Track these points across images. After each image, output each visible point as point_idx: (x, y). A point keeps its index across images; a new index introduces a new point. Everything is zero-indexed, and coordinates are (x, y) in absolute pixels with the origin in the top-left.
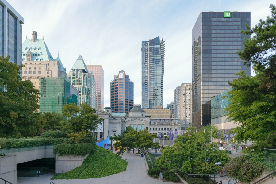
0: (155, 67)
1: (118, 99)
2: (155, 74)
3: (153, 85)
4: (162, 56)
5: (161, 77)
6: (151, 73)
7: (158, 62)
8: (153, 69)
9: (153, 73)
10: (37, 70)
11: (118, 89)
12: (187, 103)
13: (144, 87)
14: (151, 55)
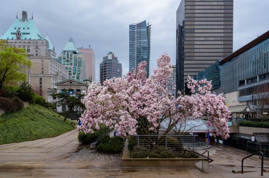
0: (142, 50)
2: (142, 56)
4: (148, 39)
5: (147, 59)
8: (139, 52)
10: (26, 48)
11: (107, 70)
14: (138, 38)
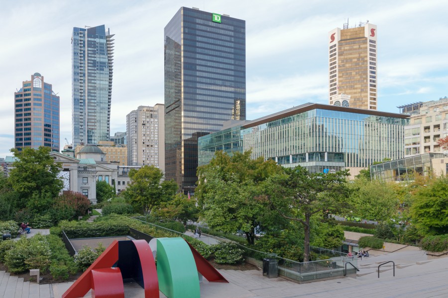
0: (97, 75)
1: (32, 124)
2: (97, 86)
3: (93, 104)
4: (109, 58)
5: (107, 92)
6: (90, 85)
7: (102, 66)
8: (93, 78)
9: (93, 85)
11: (32, 106)
12: (149, 138)
13: (77, 107)
14: (90, 54)
